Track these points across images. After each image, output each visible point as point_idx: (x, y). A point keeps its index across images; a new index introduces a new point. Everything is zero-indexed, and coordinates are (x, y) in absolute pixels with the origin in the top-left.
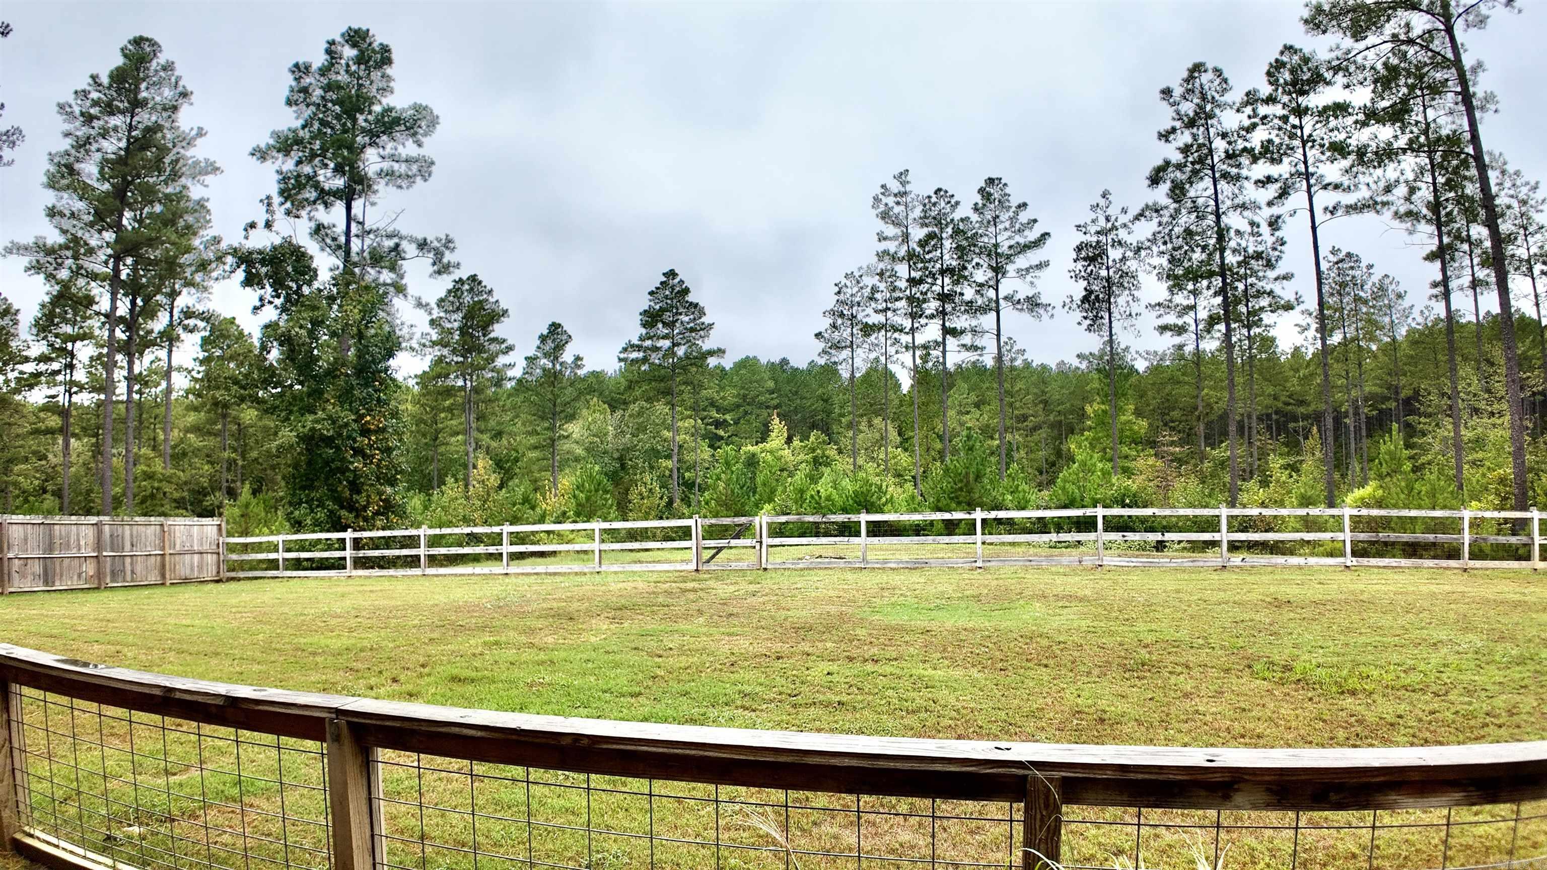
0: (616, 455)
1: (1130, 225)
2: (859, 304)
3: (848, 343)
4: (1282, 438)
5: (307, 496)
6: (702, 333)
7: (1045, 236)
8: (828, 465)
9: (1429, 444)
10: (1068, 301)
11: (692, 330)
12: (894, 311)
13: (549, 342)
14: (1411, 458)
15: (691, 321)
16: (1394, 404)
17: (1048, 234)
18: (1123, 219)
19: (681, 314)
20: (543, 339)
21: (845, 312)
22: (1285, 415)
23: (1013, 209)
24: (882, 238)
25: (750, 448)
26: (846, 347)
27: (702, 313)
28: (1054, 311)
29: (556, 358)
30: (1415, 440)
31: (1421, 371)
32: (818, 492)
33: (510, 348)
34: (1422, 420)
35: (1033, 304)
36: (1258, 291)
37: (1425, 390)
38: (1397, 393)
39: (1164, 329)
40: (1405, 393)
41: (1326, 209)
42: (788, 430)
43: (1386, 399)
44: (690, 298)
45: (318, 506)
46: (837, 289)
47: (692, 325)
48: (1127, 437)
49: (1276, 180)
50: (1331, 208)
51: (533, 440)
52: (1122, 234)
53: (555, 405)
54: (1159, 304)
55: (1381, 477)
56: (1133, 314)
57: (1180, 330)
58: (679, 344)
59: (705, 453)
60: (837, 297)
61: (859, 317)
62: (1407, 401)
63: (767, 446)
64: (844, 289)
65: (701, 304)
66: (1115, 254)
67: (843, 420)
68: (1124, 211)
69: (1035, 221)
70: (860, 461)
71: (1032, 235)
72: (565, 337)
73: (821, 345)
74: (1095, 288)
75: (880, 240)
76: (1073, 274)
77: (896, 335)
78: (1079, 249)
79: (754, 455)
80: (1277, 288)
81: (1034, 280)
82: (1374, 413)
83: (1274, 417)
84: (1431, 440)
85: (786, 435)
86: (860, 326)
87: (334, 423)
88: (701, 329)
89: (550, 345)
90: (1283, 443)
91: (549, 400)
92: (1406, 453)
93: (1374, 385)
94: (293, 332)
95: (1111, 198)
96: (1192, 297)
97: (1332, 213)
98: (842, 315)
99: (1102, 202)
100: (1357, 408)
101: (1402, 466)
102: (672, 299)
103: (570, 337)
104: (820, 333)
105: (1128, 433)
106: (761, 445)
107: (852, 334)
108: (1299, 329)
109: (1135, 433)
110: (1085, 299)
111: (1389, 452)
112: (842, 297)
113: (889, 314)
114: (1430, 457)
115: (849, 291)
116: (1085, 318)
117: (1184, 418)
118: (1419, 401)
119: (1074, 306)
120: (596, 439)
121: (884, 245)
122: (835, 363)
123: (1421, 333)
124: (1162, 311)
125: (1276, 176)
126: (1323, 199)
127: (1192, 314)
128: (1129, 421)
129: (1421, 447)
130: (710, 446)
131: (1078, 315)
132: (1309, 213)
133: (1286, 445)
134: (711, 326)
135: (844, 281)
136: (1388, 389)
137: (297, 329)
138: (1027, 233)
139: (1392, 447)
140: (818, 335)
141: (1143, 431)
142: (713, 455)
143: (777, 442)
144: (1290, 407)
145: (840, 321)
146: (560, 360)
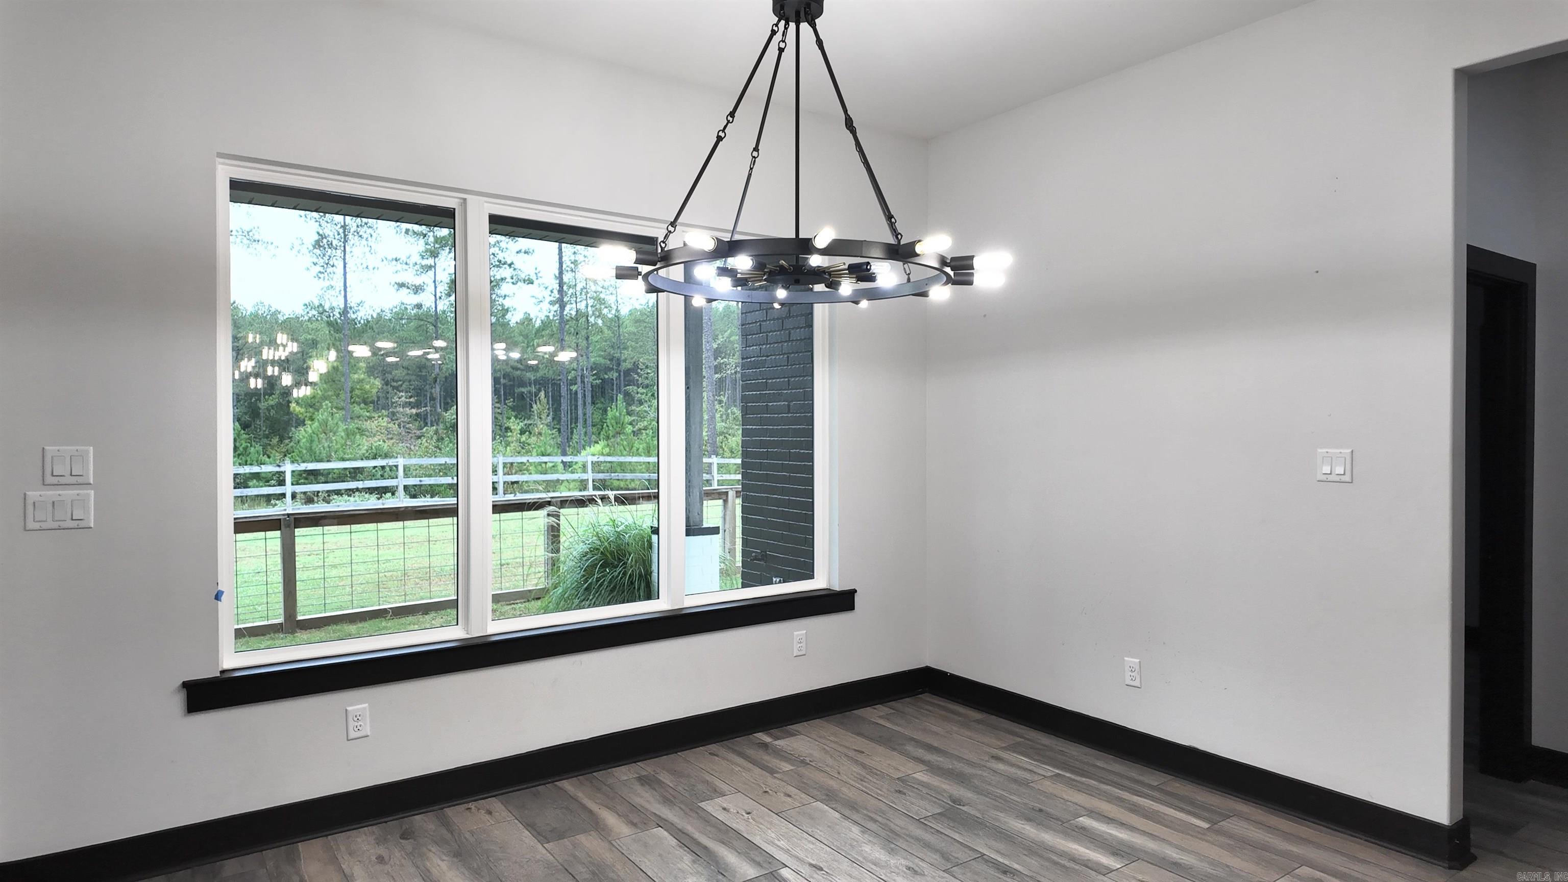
4: (510, 402)
9: (646, 412)
10: (298, 242)
14: (631, 424)
16: (615, 375)
22: (512, 379)
30: (633, 408)
31: (641, 347)
34: (641, 390)
35: (250, 239)
36: (500, 261)
37: (644, 364)
38: (619, 364)
39: (400, 285)
40: (626, 365)
43: (608, 369)
48: (358, 396)
54: (396, 260)
55: (608, 438)
56: (370, 267)
57: (417, 289)
62: (628, 372)
74: (327, 232)
80: (519, 261)
82: (598, 382)
83: (502, 380)
84: (647, 409)
90: (511, 408)
92: (628, 419)
93: (600, 356)
96: (431, 257)
100: (582, 376)
101: (625, 429)
105: (357, 392)
108: (534, 300)
109: (366, 393)
110: (318, 244)
111: (615, 418)
114: (646, 423)
116: (315, 264)
117: (407, 377)
118: (638, 374)
119: (304, 250)
123: (642, 313)
124: (399, 267)
127: (431, 273)
128: (361, 381)
129: (638, 414)
131: (309, 259)
133: (513, 409)
136: (611, 360)
139: (618, 414)
141: (375, 391)
144: (518, 372)
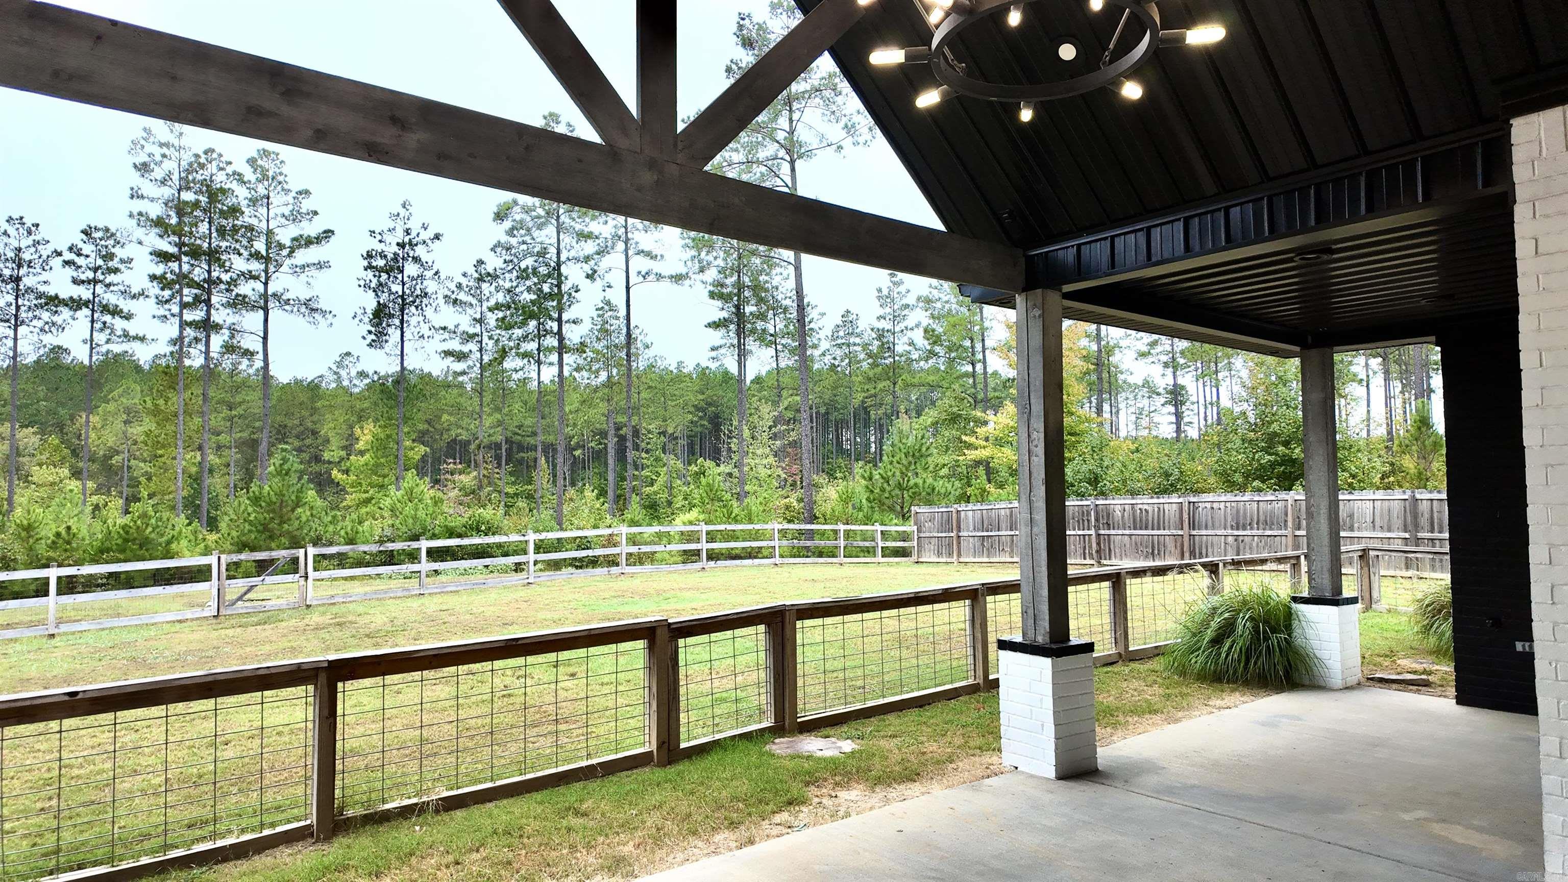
1: (429, 242)
4: (510, 467)
7: (328, 233)
10: (360, 312)
12: (108, 286)
17: (332, 232)
18: (425, 235)
23: (293, 194)
24: (135, 195)
28: (334, 321)
35: (310, 307)
39: (448, 353)
41: (639, 273)
49: (597, 237)
50: (643, 273)
52: (420, 251)
54: (444, 328)
57: (464, 357)
66: (411, 269)
68: (425, 228)
69: (316, 213)
71: (311, 229)
75: (132, 197)
76: (362, 283)
77: (108, 318)
78: (369, 256)
81: (310, 280)
95: (411, 210)
96: (478, 325)
97: (644, 277)
99: (403, 212)
110: (375, 313)
113: (99, 289)
121: (138, 206)
124: (446, 335)
125: (597, 233)
126: (639, 264)
128: (408, 447)
131: (363, 328)
132: (625, 274)
133: (512, 474)
138: (305, 223)
144: (518, 438)
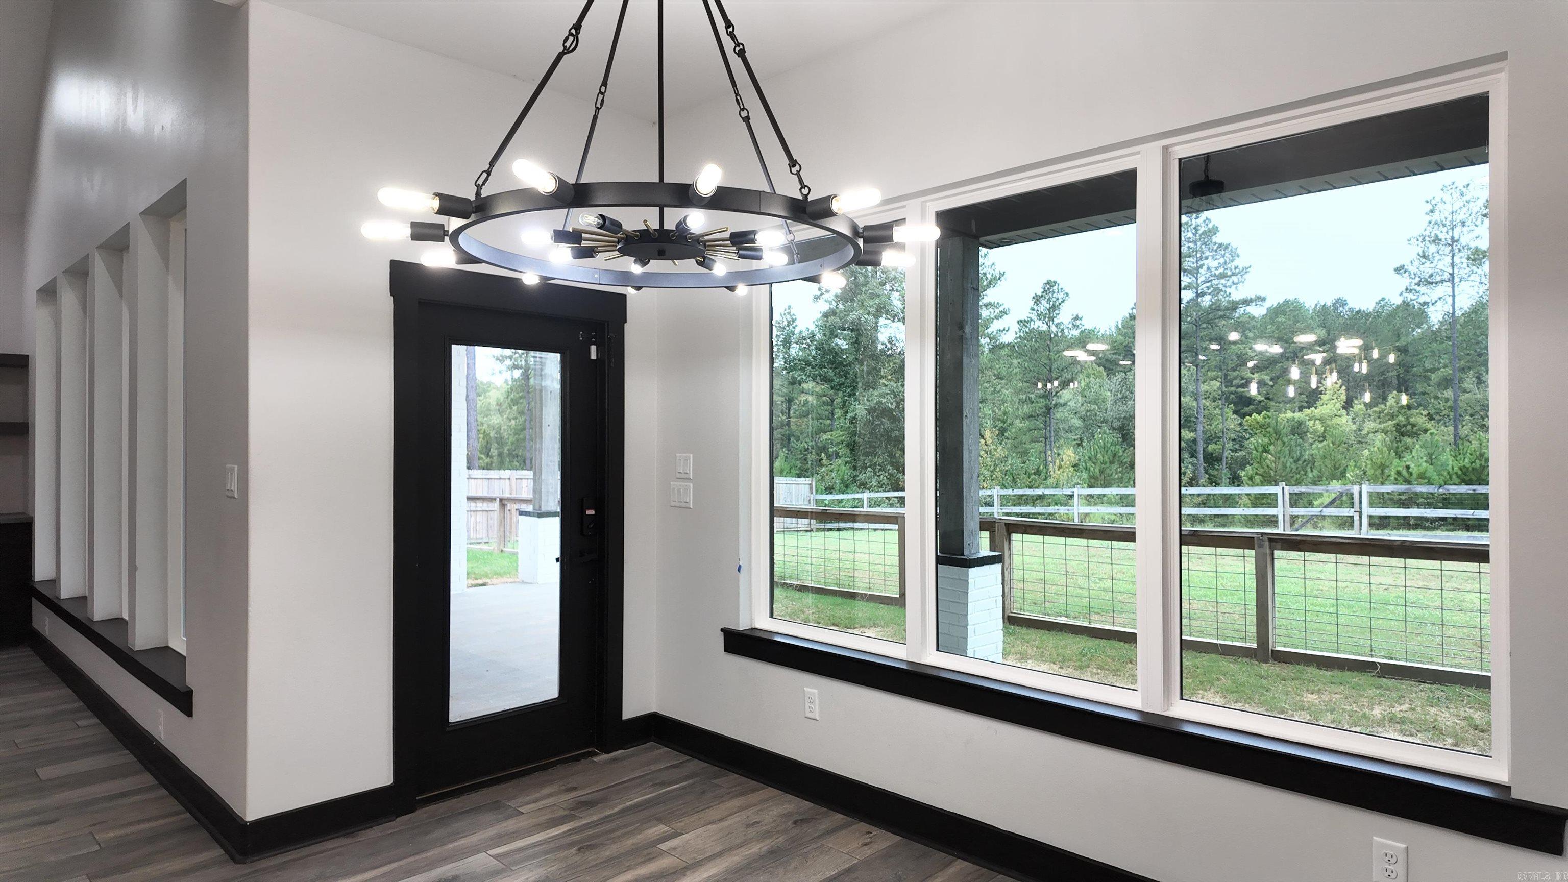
0: (1116, 424)
2: (1463, 224)
3: (1446, 276)
5: (871, 461)
6: (1235, 279)
8: (1414, 435)
11: (1222, 276)
13: (1044, 302)
15: (1220, 265)
19: (1207, 258)
20: (1037, 299)
21: (1441, 236)
25: (1289, 415)
26: (1442, 281)
27: (1235, 255)
29: (1052, 319)
32: (1408, 467)
33: (1004, 313)
42: (1347, 390)
44: (1218, 239)
45: (880, 470)
46: (1429, 207)
47: (1221, 270)
51: (1027, 409)
53: (1050, 371)
58: (1203, 294)
59: (1232, 421)
60: (1428, 218)
61: (1464, 241)
63: (1317, 411)
64: (1440, 206)
65: (1234, 245)
67: (1433, 376)
70: (1464, 431)
72: (1061, 296)
73: (1404, 281)
79: (1300, 423)
85: (1344, 397)
86: (1465, 253)
87: (895, 396)
88: (1233, 274)
89: (1044, 305)
91: (1044, 365)
94: (863, 319)
98: (1436, 240)
102: (1195, 242)
103: (1067, 294)
104: (1402, 267)
106: (1307, 411)
107: (1453, 265)
112: (1436, 217)
115: (1448, 208)
120: (1093, 407)
122: (1426, 303)
130: (1235, 412)
134: (1246, 270)
135: (1439, 195)
137: (866, 316)
140: (1399, 270)
142: (1241, 424)
143: (1330, 406)
145: (1433, 248)
146: (1056, 321)
